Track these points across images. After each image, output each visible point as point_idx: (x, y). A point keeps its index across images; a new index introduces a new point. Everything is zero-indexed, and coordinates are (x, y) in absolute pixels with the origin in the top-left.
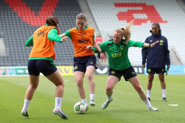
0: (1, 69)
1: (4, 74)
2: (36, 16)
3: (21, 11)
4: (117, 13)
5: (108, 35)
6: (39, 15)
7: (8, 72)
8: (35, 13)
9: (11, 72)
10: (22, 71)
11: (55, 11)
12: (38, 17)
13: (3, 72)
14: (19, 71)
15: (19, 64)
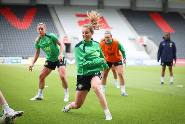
0: (1, 59)
1: (3, 62)
2: (21, 21)
3: (10, 18)
4: (78, 21)
5: (72, 36)
6: (23, 21)
7: (5, 61)
8: (20, 20)
9: (8, 61)
10: (15, 61)
11: (34, 19)
12: (22, 22)
13: (2, 61)
14: (14, 61)
15: (10, 55)
